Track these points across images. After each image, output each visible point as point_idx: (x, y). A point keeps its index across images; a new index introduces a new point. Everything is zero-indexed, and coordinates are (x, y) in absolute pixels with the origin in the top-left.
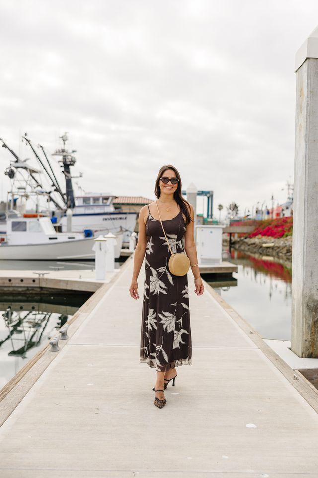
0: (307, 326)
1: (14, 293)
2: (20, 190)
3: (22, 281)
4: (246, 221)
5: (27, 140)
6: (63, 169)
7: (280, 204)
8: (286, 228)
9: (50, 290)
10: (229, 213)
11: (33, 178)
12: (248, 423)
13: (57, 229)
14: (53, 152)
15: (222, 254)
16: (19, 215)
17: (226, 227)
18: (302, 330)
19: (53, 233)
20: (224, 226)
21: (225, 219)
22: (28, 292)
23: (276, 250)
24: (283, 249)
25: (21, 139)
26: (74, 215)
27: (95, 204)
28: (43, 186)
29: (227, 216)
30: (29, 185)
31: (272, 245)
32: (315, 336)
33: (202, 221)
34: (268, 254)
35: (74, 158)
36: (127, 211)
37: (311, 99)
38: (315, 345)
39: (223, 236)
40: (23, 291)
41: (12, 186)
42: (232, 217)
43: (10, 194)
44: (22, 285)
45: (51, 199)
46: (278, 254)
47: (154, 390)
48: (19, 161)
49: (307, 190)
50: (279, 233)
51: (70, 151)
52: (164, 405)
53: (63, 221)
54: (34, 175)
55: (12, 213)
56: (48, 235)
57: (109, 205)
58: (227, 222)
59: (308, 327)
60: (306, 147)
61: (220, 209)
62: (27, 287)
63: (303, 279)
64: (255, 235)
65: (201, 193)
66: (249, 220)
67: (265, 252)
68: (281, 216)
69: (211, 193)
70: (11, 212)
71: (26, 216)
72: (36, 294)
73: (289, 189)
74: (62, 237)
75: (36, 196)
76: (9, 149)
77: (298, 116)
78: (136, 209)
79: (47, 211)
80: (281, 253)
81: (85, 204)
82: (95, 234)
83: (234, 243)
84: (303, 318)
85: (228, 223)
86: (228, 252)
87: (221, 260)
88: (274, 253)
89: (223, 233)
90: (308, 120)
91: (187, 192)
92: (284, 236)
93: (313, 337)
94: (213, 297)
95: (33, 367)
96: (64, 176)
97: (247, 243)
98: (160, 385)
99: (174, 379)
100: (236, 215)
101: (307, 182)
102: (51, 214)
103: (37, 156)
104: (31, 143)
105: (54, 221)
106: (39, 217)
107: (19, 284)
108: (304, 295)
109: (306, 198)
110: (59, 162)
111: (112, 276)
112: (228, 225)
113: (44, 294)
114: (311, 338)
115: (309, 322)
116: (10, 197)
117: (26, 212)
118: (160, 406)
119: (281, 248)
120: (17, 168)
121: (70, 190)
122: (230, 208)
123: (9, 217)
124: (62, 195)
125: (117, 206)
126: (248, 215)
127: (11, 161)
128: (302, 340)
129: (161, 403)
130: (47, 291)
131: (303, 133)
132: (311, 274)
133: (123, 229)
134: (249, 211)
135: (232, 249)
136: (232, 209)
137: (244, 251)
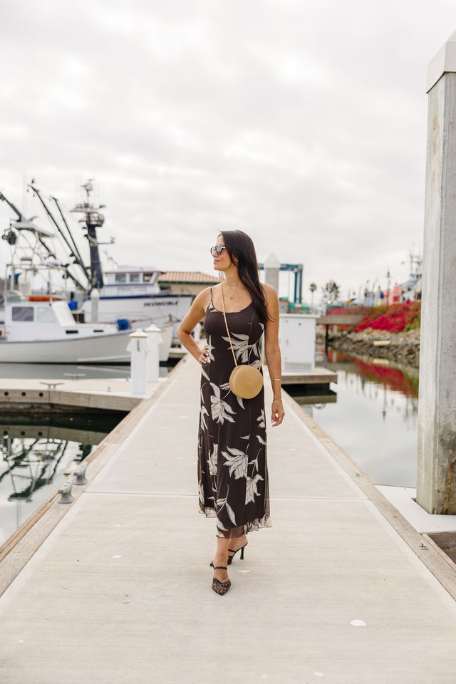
0: (440, 469)
1: (12, 413)
2: (24, 262)
3: (24, 394)
4: (350, 307)
5: (35, 190)
6: (86, 232)
7: (399, 283)
8: (407, 319)
9: (65, 408)
10: (325, 296)
11: (43, 244)
12: (353, 619)
13: (78, 318)
14: (72, 207)
15: (316, 356)
16: (23, 298)
17: (322, 316)
18: (434, 477)
19: (72, 324)
20: (318, 316)
21: (320, 305)
22: (32, 411)
23: (393, 350)
24: (402, 348)
25: (26, 187)
26: (102, 298)
27: (134, 283)
28: (57, 256)
29: (322, 301)
30: (38, 255)
31: (387, 343)
32: (452, 484)
33: (286, 308)
34: (382, 355)
35: (103, 216)
36: (179, 293)
37: (450, 133)
38: (453, 498)
39: (316, 330)
40: (25, 409)
41: (13, 257)
42: (329, 302)
43: (10, 268)
44: (24, 400)
45: (68, 275)
46: (395, 355)
47: (212, 565)
48: (23, 219)
49: (442, 268)
50: (397, 325)
51: (96, 206)
52: (227, 590)
53: (86, 307)
54: (44, 239)
55: (12, 295)
56: (64, 327)
57: (152, 285)
58: (324, 309)
59: (443, 471)
60: (442, 205)
61: (312, 291)
62: (32, 403)
63: (436, 401)
64: (362, 327)
65: (286, 267)
66: (354, 306)
67: (376, 352)
68: (401, 301)
69: (299, 267)
70: (10, 293)
71: (32, 299)
72: (43, 413)
73: (412, 262)
74: (85, 330)
75: (47, 271)
76: (8, 203)
77: (430, 160)
78: (192, 290)
79: (63, 292)
80: (400, 354)
81: (118, 283)
82: (133, 325)
83: (333, 340)
84: (434, 459)
85: (325, 311)
86: (325, 354)
87: (313, 365)
88: (390, 354)
89: (317, 324)
90: (445, 164)
91: (265, 266)
92: (405, 329)
93: (449, 486)
94: (302, 420)
95: (33, 528)
96: (88, 241)
97: (351, 340)
98: (222, 560)
99: (243, 549)
100: (335, 299)
101: (442, 257)
102: (69, 296)
103: (49, 213)
104: (40, 194)
105: (73, 306)
106: (51, 301)
107: (19, 398)
108: (437, 425)
109: (441, 281)
110: (80, 221)
111: (155, 388)
112: (324, 314)
113: (55, 413)
114: (447, 489)
115: (444, 464)
116: (10, 272)
117: (32, 293)
118: (221, 591)
119: (400, 348)
120: (20, 229)
121: (96, 262)
122: (327, 289)
123: (8, 300)
124: (85, 269)
125: (164, 286)
126: (353, 300)
127: (11, 220)
128: (434, 491)
129: (222, 587)
130: (61, 409)
131: (437, 184)
132: (448, 393)
133: (173, 319)
134: (354, 294)
135: (329, 349)
136: (330, 290)
137: (347, 350)
